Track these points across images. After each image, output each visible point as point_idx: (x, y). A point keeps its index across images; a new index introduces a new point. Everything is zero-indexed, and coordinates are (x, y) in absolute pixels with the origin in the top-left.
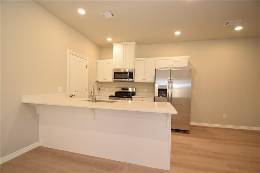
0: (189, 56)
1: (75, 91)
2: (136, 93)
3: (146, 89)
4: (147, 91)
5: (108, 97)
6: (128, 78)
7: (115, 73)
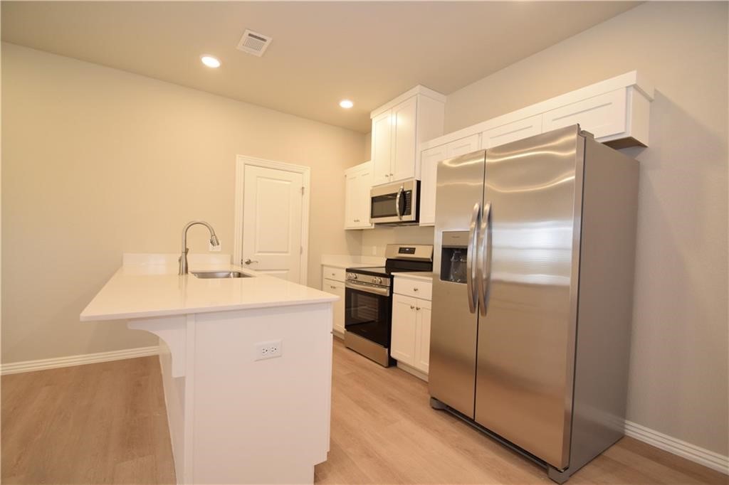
1: (259, 252)
5: (345, 271)
6: (399, 214)
7: (374, 200)
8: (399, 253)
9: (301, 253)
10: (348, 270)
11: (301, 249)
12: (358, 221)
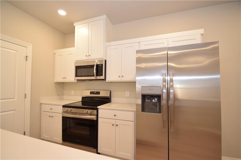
0: (203, 30)
2: (113, 99)
3: (127, 92)
4: (128, 96)
6: (95, 76)
7: (77, 68)
8: (90, 94)
9: (25, 97)
10: (64, 106)
11: (25, 95)
12: (65, 78)
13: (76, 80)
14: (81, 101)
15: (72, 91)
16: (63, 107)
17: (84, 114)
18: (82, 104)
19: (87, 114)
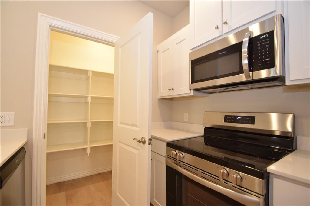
2: (302, 141)
8: (225, 121)
10: (171, 145)
12: (172, 89)
13: (192, 91)
14: (203, 134)
15: (185, 114)
16: (167, 146)
17: (215, 179)
18: (205, 142)
19: (226, 182)
